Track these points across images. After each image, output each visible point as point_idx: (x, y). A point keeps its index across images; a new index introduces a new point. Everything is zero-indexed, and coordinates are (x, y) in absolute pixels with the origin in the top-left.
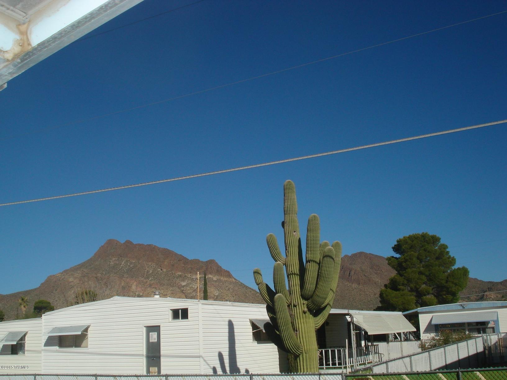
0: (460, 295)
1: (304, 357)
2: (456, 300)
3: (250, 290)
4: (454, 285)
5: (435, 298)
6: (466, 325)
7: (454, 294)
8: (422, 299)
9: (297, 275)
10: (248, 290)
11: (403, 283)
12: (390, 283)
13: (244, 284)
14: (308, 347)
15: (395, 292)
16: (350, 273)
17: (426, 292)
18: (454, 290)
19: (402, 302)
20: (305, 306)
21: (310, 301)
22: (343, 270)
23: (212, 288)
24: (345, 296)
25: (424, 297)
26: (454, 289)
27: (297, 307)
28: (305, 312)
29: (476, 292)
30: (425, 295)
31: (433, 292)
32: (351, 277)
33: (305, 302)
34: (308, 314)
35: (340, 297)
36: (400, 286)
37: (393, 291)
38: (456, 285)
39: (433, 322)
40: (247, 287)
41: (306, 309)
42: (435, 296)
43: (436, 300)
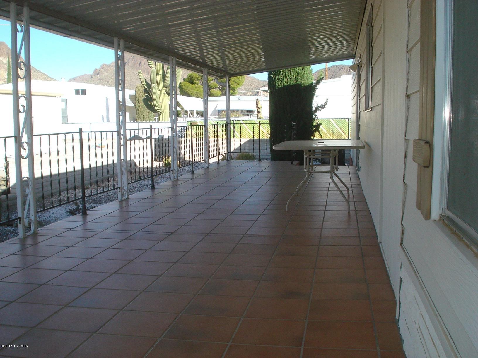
0: (238, 90)
1: (163, 115)
2: (235, 94)
3: (42, 74)
4: (234, 83)
5: (220, 91)
6: (240, 111)
7: (233, 89)
8: (210, 91)
9: (161, 75)
10: (39, 73)
11: (198, 79)
12: (188, 78)
13: (35, 68)
14: (165, 110)
15: (192, 85)
16: (140, 63)
17: (214, 86)
18: (234, 87)
19: (196, 92)
20: (165, 91)
21: (167, 88)
22: (134, 60)
23: (2, 70)
24: (134, 85)
25: (212, 90)
26: (234, 85)
27: (161, 91)
28: (164, 94)
29: (252, 89)
30: (213, 89)
31: (219, 87)
32: (141, 66)
33: (165, 89)
34: (166, 94)
35: (129, 86)
36: (195, 80)
37: (190, 84)
38: (236, 82)
39: (218, 108)
40: (38, 71)
41: (165, 92)
42: (220, 90)
43: (220, 93)
